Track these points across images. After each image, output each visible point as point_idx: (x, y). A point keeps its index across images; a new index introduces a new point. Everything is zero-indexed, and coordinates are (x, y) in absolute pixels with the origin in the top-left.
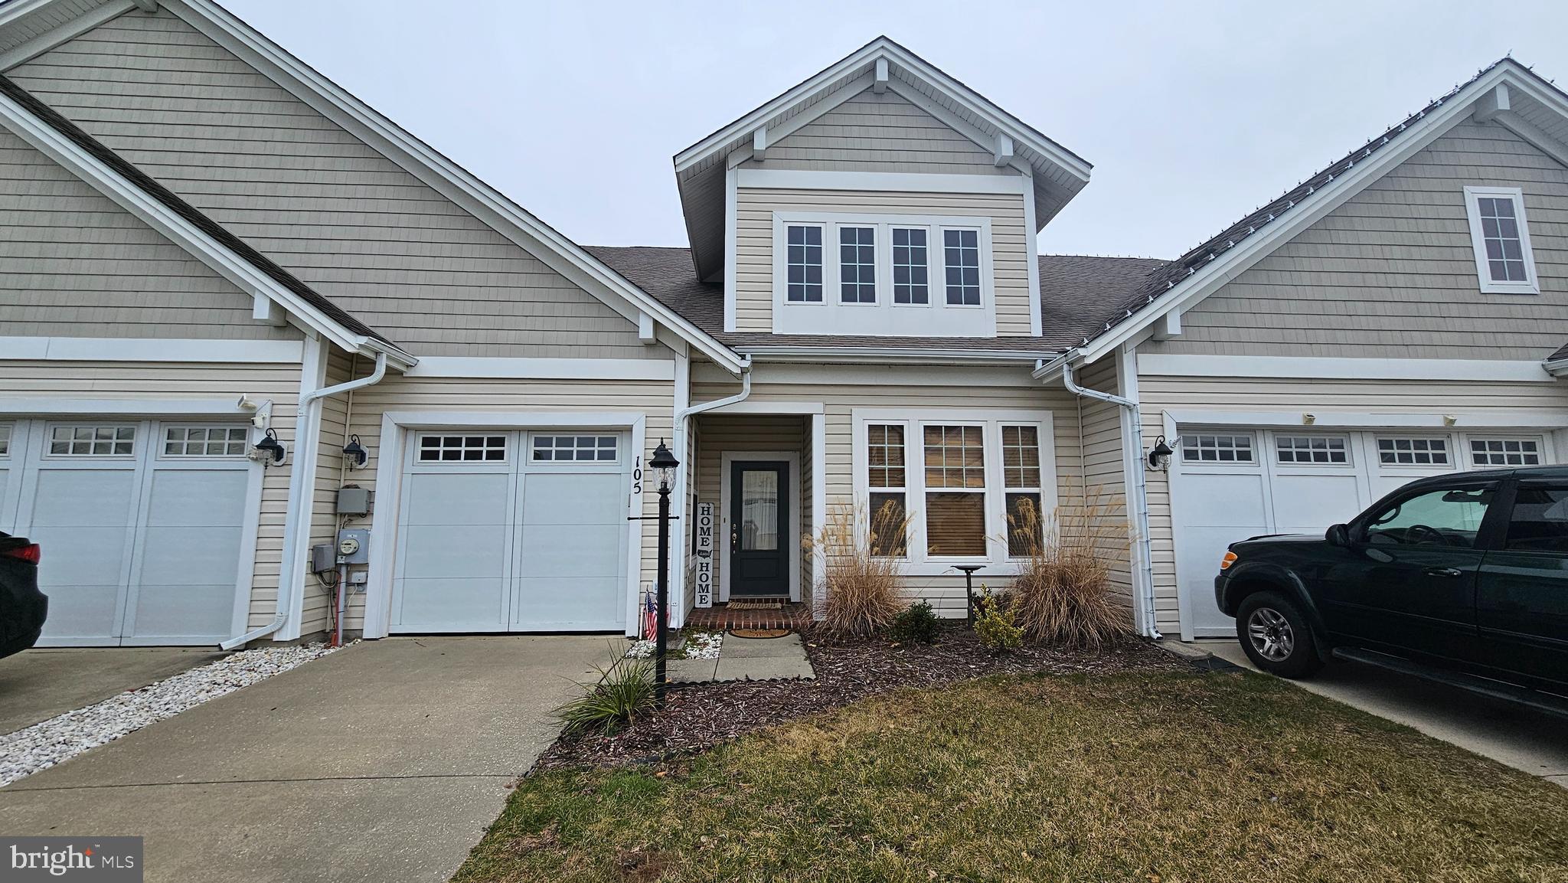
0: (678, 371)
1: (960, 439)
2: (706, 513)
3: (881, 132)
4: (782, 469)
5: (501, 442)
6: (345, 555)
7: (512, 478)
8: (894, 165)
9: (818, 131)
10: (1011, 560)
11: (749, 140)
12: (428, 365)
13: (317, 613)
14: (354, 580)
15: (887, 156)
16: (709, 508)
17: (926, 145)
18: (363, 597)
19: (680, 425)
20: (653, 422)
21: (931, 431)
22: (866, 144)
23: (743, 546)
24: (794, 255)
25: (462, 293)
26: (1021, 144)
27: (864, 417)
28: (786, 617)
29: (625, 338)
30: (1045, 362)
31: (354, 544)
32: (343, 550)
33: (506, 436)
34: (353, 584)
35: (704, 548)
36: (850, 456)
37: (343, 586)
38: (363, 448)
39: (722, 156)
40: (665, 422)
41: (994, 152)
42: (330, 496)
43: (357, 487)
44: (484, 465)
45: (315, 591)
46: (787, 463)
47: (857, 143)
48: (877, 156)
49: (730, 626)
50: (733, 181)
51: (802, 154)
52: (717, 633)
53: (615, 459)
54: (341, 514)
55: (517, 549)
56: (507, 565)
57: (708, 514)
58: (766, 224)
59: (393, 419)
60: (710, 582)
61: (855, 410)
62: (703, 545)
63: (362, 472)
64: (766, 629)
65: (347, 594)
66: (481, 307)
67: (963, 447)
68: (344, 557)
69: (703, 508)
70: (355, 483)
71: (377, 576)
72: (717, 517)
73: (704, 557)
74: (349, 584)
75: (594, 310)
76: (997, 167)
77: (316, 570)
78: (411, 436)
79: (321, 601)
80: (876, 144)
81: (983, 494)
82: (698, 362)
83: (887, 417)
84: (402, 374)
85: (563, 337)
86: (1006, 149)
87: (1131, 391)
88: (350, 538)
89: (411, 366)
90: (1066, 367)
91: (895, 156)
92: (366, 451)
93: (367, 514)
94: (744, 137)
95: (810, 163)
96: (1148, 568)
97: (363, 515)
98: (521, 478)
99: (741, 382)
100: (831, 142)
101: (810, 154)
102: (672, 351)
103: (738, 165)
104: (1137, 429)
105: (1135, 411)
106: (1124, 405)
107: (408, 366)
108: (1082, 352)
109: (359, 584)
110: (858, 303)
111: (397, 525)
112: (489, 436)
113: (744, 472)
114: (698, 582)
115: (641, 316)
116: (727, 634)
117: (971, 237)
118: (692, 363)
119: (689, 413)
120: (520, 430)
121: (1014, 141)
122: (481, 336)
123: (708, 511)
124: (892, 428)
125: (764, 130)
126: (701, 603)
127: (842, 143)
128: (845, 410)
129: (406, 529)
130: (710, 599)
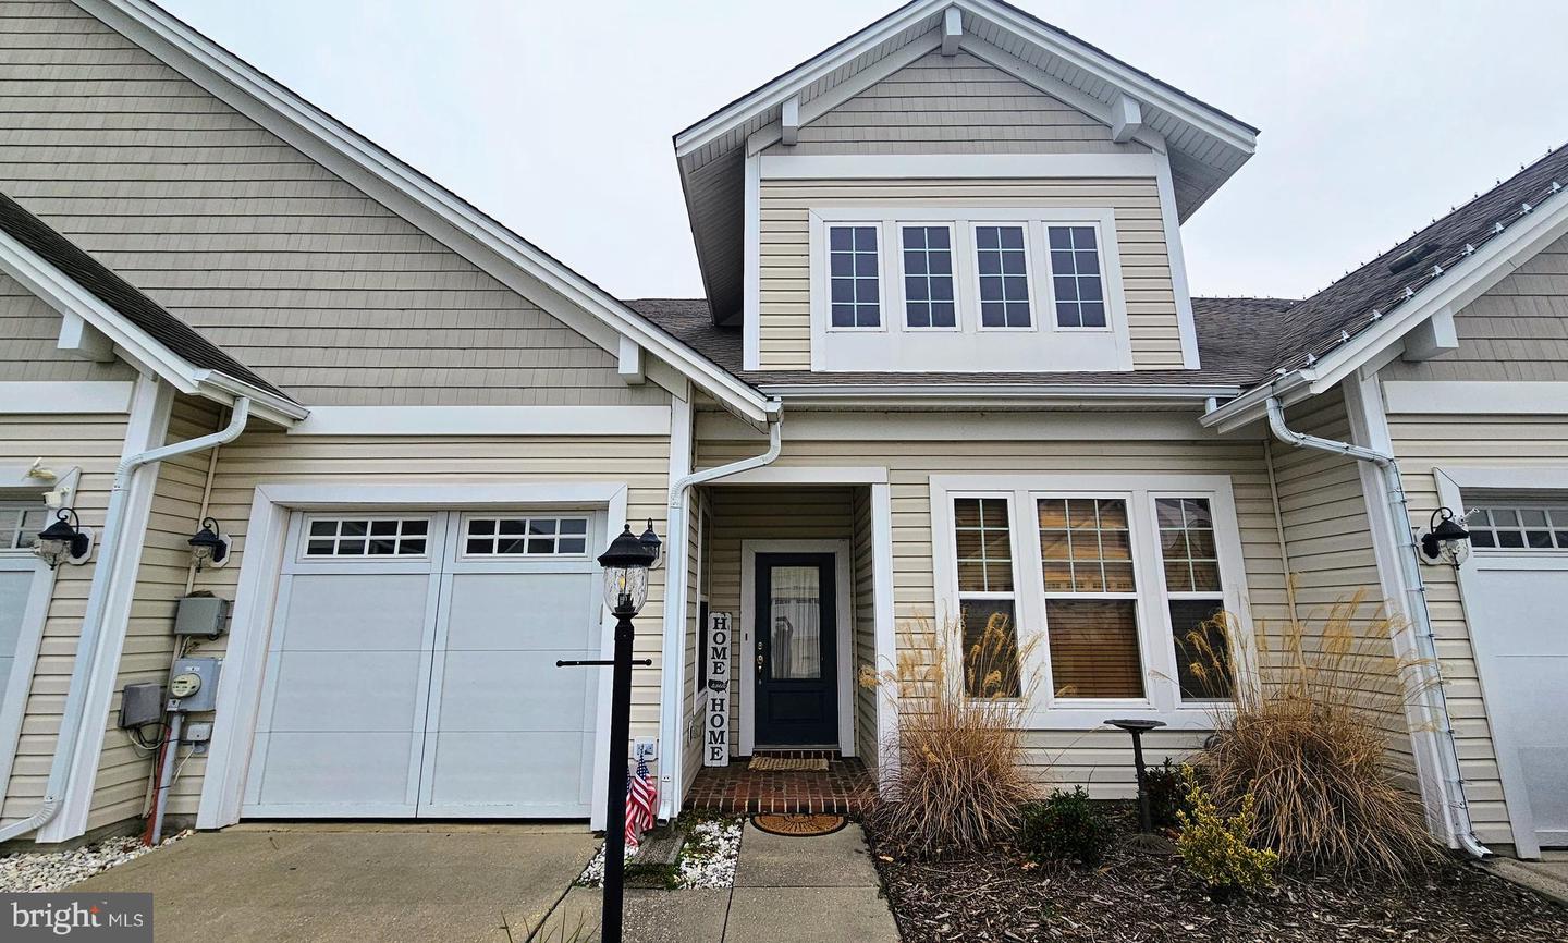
0: (675, 421)
1: (1092, 518)
2: (720, 626)
3: (954, 104)
4: (825, 564)
5: (421, 527)
6: (179, 698)
7: (435, 579)
8: (972, 144)
9: (869, 105)
10: (1186, 705)
11: (775, 117)
12: (324, 419)
13: (127, 790)
14: (190, 737)
15: (963, 133)
16: (724, 620)
17: (1017, 118)
18: (202, 762)
19: (678, 500)
20: (638, 496)
21: (1046, 505)
22: (932, 119)
23: (774, 674)
24: (839, 264)
25: (377, 319)
26: (1153, 107)
27: (947, 487)
28: (838, 791)
29: (600, 377)
30: (1221, 401)
31: (192, 681)
32: (176, 692)
33: (429, 519)
34: (190, 743)
35: (718, 677)
36: (929, 544)
37: (172, 747)
38: (223, 537)
39: (740, 137)
40: (657, 496)
41: (1110, 123)
42: (166, 609)
43: (210, 595)
44: (397, 561)
45: (126, 755)
46: (833, 555)
47: (922, 119)
48: (951, 133)
49: (753, 807)
50: (755, 171)
51: (848, 134)
52: (733, 821)
53: (583, 552)
54: (184, 636)
55: (436, 688)
56: (420, 712)
57: (724, 628)
58: (801, 226)
59: (268, 494)
60: (725, 727)
61: (935, 479)
62: (715, 672)
63: (221, 572)
64: (808, 814)
65: (178, 758)
66: (402, 338)
67: (1099, 530)
68: (178, 701)
69: (716, 619)
70: (207, 588)
71: (227, 731)
72: (736, 631)
73: (718, 690)
74: (182, 742)
75: (557, 339)
76: (1117, 143)
77: (126, 723)
78: (297, 518)
79: (137, 771)
80: (947, 119)
81: (1133, 602)
82: (706, 410)
83: (981, 486)
84: (286, 431)
85: (513, 377)
86: (1132, 115)
87: (1379, 440)
88: (189, 673)
89: (299, 420)
90: (1271, 403)
91: (973, 133)
92: (228, 541)
93: (220, 634)
94: (768, 111)
95: (858, 145)
96: (1447, 729)
97: (211, 637)
98: (448, 580)
99: (765, 438)
100: (886, 119)
101: (858, 134)
102: (667, 394)
103: (762, 150)
104: (1398, 498)
105: (1391, 470)
106: (1372, 460)
107: (295, 420)
108: (1307, 375)
109: (198, 743)
110: (931, 328)
111: (267, 651)
112: (405, 519)
113: (774, 569)
114: (709, 727)
115: (623, 343)
116: (748, 824)
117: (1087, 236)
118: (698, 414)
119: (691, 483)
120: (449, 510)
121: (1142, 104)
122: (400, 377)
123: (724, 623)
124: (989, 503)
125: (795, 104)
126: (713, 759)
127: (901, 119)
128: (920, 477)
129: (278, 657)
130: (725, 753)
